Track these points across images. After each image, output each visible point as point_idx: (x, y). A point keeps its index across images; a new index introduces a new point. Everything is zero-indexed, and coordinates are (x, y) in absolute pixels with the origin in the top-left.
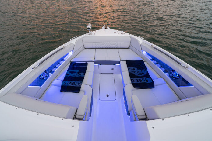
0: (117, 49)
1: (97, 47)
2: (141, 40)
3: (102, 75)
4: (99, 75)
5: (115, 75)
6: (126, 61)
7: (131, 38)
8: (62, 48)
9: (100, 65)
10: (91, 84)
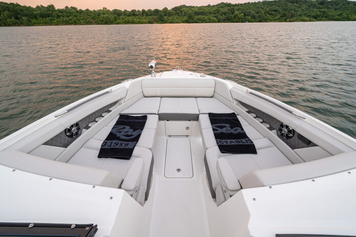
0: (195, 99)
1: (163, 94)
2: (230, 84)
3: (170, 138)
4: (166, 138)
5: (191, 138)
6: (208, 115)
7: (215, 82)
8: (108, 92)
9: (168, 120)
10: (151, 147)
